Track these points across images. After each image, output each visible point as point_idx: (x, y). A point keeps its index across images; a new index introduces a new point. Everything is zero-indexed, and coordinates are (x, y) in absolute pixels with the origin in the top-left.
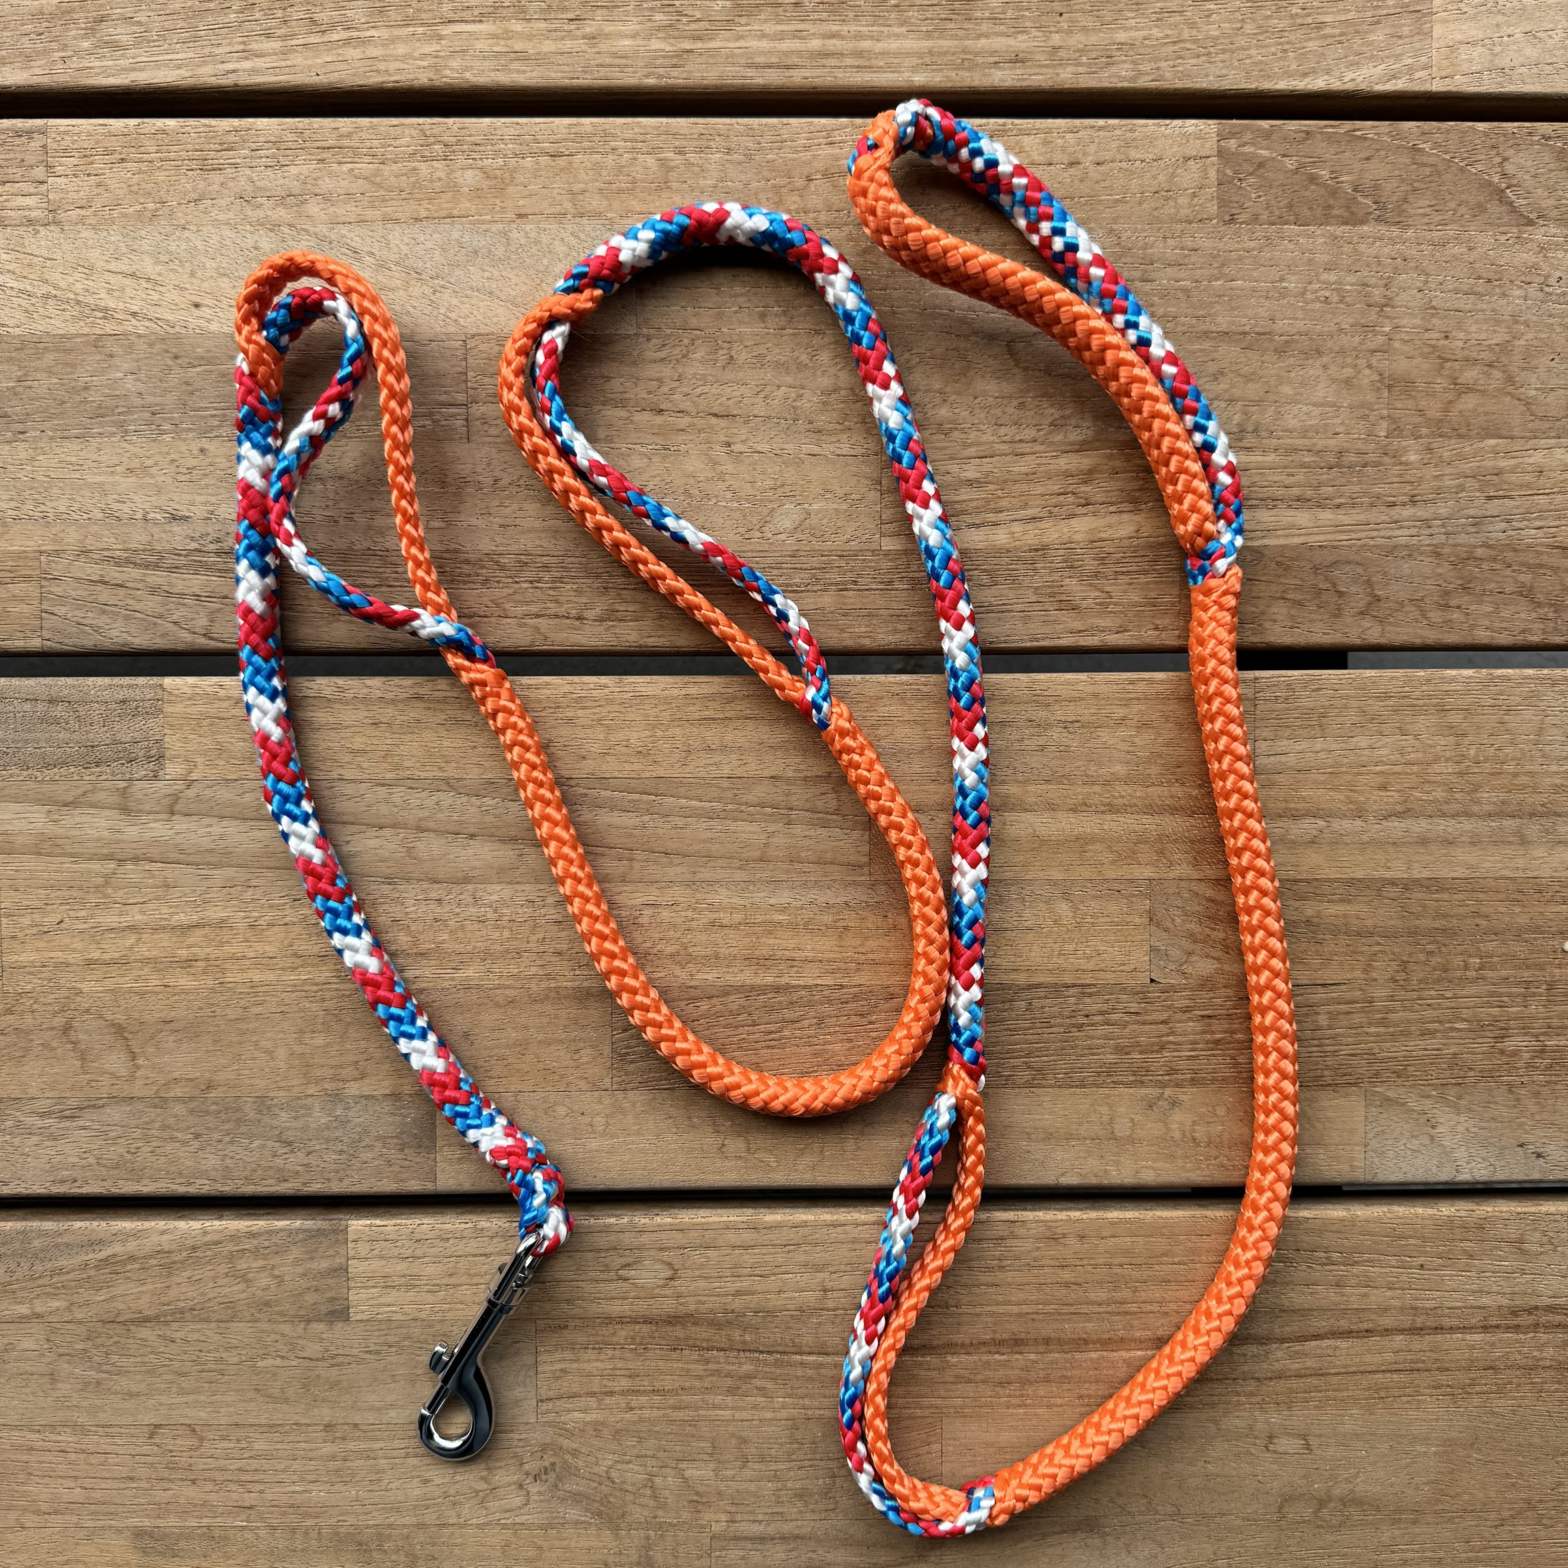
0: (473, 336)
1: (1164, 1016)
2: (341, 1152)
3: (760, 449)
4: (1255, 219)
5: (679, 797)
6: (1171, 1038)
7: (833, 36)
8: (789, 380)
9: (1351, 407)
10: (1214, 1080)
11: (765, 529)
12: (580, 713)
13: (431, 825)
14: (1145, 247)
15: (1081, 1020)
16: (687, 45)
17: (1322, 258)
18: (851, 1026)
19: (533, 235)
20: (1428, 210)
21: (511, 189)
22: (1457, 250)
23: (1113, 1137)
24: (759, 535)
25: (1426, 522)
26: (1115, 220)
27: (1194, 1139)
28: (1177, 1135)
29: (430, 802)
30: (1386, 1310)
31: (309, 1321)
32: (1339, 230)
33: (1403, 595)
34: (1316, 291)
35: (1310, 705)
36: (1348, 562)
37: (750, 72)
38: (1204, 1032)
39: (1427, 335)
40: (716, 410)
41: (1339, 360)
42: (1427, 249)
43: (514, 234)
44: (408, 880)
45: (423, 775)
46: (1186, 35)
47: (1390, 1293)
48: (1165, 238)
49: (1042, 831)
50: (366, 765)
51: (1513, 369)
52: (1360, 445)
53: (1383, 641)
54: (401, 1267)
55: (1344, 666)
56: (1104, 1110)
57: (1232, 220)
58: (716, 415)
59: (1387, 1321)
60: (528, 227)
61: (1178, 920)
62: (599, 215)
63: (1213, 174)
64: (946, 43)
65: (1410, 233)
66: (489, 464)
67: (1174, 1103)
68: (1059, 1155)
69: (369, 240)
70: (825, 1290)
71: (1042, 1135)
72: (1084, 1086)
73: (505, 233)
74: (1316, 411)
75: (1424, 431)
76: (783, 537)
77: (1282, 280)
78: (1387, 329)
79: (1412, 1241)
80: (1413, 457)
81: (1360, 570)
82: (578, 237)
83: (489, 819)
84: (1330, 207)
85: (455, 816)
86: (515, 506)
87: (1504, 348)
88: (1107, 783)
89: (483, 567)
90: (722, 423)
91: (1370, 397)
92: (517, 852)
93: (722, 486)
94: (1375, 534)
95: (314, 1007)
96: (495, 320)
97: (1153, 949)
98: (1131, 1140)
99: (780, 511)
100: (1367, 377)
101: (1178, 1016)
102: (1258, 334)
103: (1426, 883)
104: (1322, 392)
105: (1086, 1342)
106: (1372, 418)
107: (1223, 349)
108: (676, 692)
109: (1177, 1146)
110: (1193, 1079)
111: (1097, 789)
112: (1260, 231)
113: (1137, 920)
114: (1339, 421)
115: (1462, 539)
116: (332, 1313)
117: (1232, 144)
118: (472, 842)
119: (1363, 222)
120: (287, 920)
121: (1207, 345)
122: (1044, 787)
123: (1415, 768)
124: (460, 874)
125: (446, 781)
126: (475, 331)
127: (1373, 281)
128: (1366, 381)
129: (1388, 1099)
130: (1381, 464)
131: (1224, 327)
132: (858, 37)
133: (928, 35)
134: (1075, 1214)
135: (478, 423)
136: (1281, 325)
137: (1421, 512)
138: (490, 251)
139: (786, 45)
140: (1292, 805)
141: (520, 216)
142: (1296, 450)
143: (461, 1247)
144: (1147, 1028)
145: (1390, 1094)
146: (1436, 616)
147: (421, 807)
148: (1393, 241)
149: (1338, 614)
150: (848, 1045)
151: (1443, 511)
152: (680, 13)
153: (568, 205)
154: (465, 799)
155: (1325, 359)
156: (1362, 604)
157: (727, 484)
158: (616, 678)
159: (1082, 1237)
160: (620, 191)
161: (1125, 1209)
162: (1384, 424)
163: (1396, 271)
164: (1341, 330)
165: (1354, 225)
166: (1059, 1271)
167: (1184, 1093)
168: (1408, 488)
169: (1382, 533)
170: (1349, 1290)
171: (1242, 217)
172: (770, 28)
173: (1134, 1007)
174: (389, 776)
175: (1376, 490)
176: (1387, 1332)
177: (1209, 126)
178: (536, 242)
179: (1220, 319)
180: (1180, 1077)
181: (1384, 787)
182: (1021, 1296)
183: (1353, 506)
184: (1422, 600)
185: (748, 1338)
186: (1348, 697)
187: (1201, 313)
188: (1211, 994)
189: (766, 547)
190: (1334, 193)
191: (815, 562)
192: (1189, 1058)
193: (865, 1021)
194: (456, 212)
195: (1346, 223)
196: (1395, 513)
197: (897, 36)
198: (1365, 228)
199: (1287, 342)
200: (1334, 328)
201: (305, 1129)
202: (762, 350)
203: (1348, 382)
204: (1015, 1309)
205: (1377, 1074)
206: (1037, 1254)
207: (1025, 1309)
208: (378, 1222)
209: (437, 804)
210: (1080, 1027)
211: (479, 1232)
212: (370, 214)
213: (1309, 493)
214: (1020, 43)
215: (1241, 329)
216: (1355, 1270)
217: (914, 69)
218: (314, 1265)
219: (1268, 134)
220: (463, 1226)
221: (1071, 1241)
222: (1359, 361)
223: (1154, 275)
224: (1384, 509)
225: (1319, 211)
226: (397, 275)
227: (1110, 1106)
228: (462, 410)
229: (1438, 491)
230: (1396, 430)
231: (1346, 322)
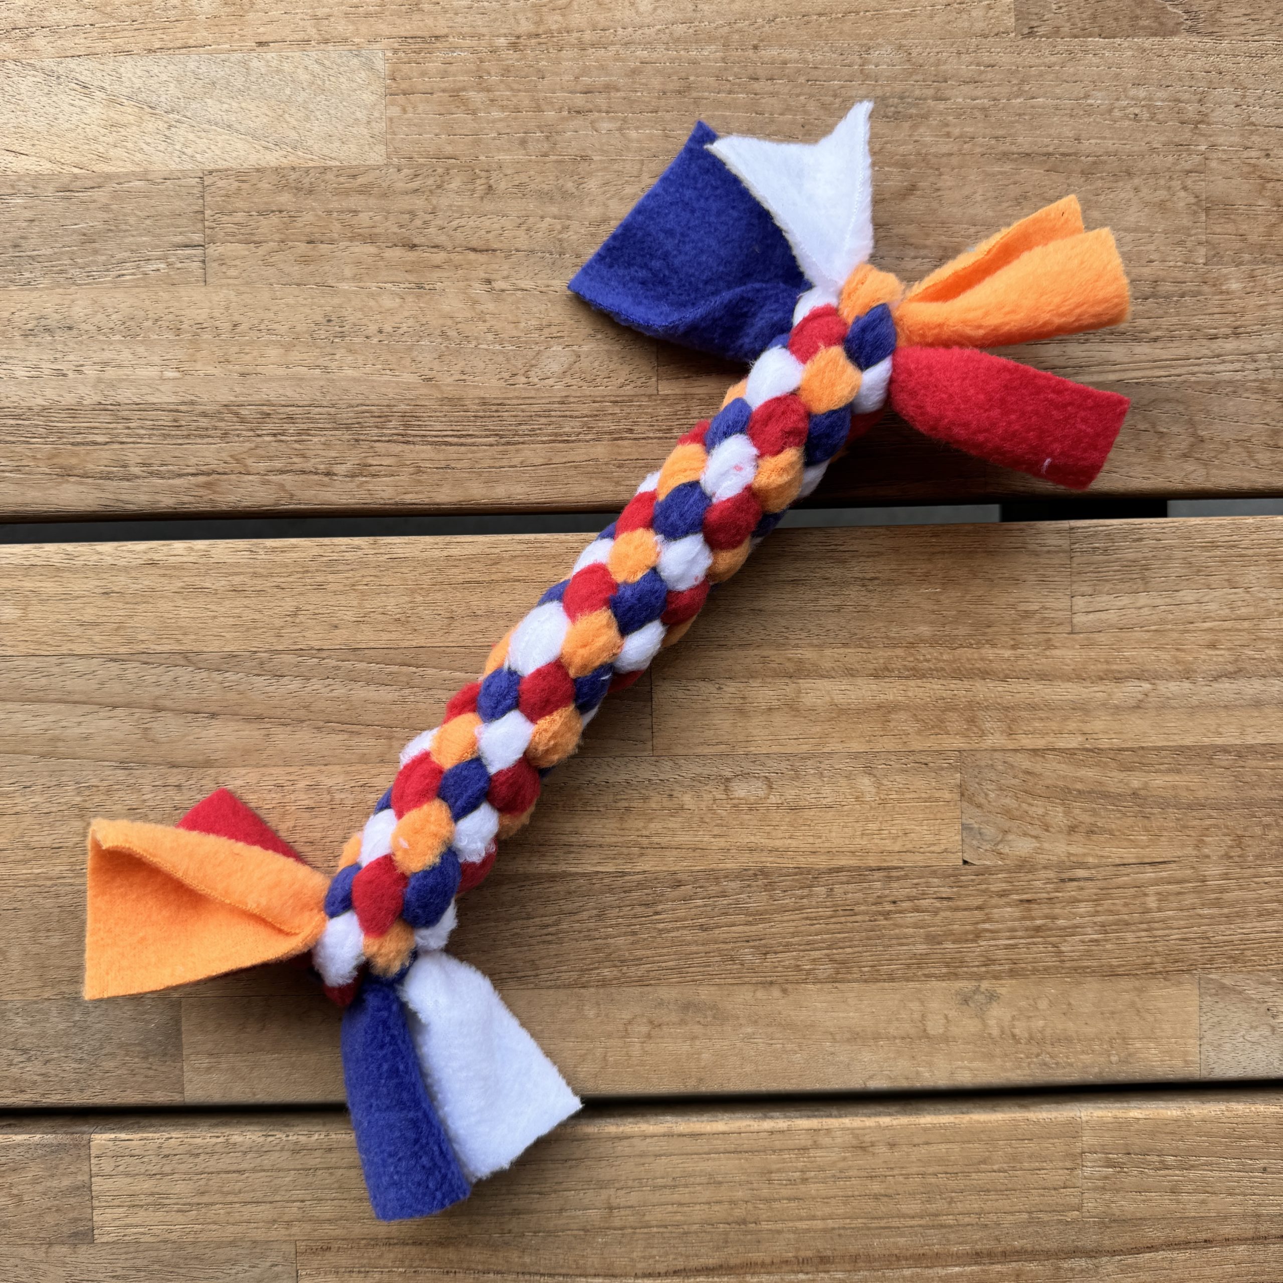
0: (211, 172)
1: (979, 901)
2: (81, 1060)
3: (524, 287)
4: (1057, 31)
5: (443, 669)
6: (987, 926)
8: (554, 210)
9: (1165, 232)
10: (1035, 971)
11: (532, 374)
12: (331, 578)
13: (167, 703)
14: (938, 63)
15: (889, 907)
17: (1130, 72)
18: (635, 916)
19: (274, 63)
20: (1243, 20)
21: (251, 16)
23: (925, 1035)
24: (524, 380)
25: (1251, 356)
26: (904, 35)
27: (1014, 1036)
28: (995, 1032)
29: (166, 679)
30: (1225, 1218)
31: (50, 1244)
32: (1148, 42)
33: (1228, 436)
34: (1125, 108)
35: (1131, 556)
36: (1168, 400)
38: (1024, 918)
39: (1246, 154)
40: (474, 243)
41: (1151, 181)
42: (1244, 62)
43: (255, 63)
44: (144, 764)
45: (159, 648)
47: (1230, 1199)
48: (959, 53)
49: (839, 699)
50: (97, 639)
52: (1177, 274)
53: (1209, 485)
54: (148, 1185)
55: (1164, 514)
56: (915, 1006)
57: (1031, 33)
58: (474, 250)
59: (1227, 1230)
60: (269, 56)
61: (992, 795)
62: (346, 40)
65: (1225, 44)
66: (227, 308)
67: (992, 997)
68: (866, 1056)
69: (99, 74)
70: (611, 1208)
71: (847, 1035)
72: (892, 980)
73: (245, 64)
75: (1247, 257)
76: (550, 382)
77: (1087, 96)
78: (1203, 148)
79: (1253, 1142)
80: (1234, 286)
81: (1181, 408)
82: (323, 65)
83: (232, 696)
84: (1137, 17)
85: (194, 694)
86: (255, 353)
88: (912, 645)
89: (223, 420)
90: (482, 258)
91: (1186, 222)
92: (264, 732)
93: (483, 327)
94: (1196, 369)
95: (49, 903)
96: (234, 154)
97: (966, 828)
98: (946, 1039)
99: (547, 354)
100: (1183, 199)
101: (995, 901)
102: (1063, 154)
103: (1262, 749)
104: (1133, 216)
105: (898, 1258)
106: (1189, 244)
107: (1026, 171)
108: (437, 553)
109: (995, 1043)
110: (1011, 970)
111: (900, 652)
112: (1062, 44)
113: (947, 796)
114: (1152, 247)
116: (75, 1234)
118: (214, 722)
119: (1173, 33)
120: (17, 809)
121: (1008, 167)
122: (842, 651)
123: (1246, 624)
124: (200, 758)
125: (184, 655)
126: (212, 167)
127: (1186, 96)
128: (1182, 204)
129: (1223, 987)
130: (1199, 293)
131: (1026, 148)
134: (885, 1121)
135: (215, 264)
136: (1087, 145)
137: (1245, 345)
138: (228, 82)
140: (1115, 667)
141: (260, 44)
143: (213, 1164)
144: (960, 914)
145: (1227, 981)
146: (1264, 457)
147: (157, 684)
148: (1206, 53)
149: (1158, 456)
150: (631, 938)
151: (1270, 344)
153: (312, 32)
154: (205, 674)
155: (1136, 181)
156: (1184, 446)
157: (488, 325)
158: (371, 539)
159: (892, 1145)
160: (368, 15)
161: (938, 1112)
162: (1202, 251)
163: (1212, 86)
164: (1153, 150)
165: (1164, 36)
166: (868, 1182)
167: (1003, 986)
168: (1230, 319)
169: (1203, 369)
170: (1185, 1197)
171: (1042, 30)
173: (946, 891)
174: (122, 650)
175: (1196, 321)
176: (1228, 1241)
178: (278, 71)
179: (1020, 139)
180: (998, 968)
181: (1213, 646)
182: (827, 1210)
183: (1172, 339)
184: (1249, 440)
185: (527, 1260)
186: (1171, 547)
187: (1001, 132)
188: (1030, 876)
189: (532, 394)
191: (585, 409)
192: (1007, 947)
193: (650, 911)
194: (191, 42)
195: (1155, 35)
196: (1216, 345)
198: (1176, 39)
199: (1095, 163)
200: (1145, 147)
201: (42, 1036)
202: (523, 178)
203: (1161, 206)
204: (819, 1224)
205: (1211, 961)
206: (841, 1165)
207: (830, 1223)
208: (123, 1136)
209: (175, 679)
210: (887, 915)
211: (230, 1147)
212: (100, 46)
215: (1045, 150)
216: (1192, 1174)
218: (55, 1183)
220: (214, 1140)
221: (882, 1149)
222: (1173, 183)
223: (948, 93)
224: (1204, 342)
225: (1125, 23)
226: (129, 110)
227: (922, 1002)
228: (199, 251)
229: (1263, 322)
230: (1215, 257)
231: (1158, 141)
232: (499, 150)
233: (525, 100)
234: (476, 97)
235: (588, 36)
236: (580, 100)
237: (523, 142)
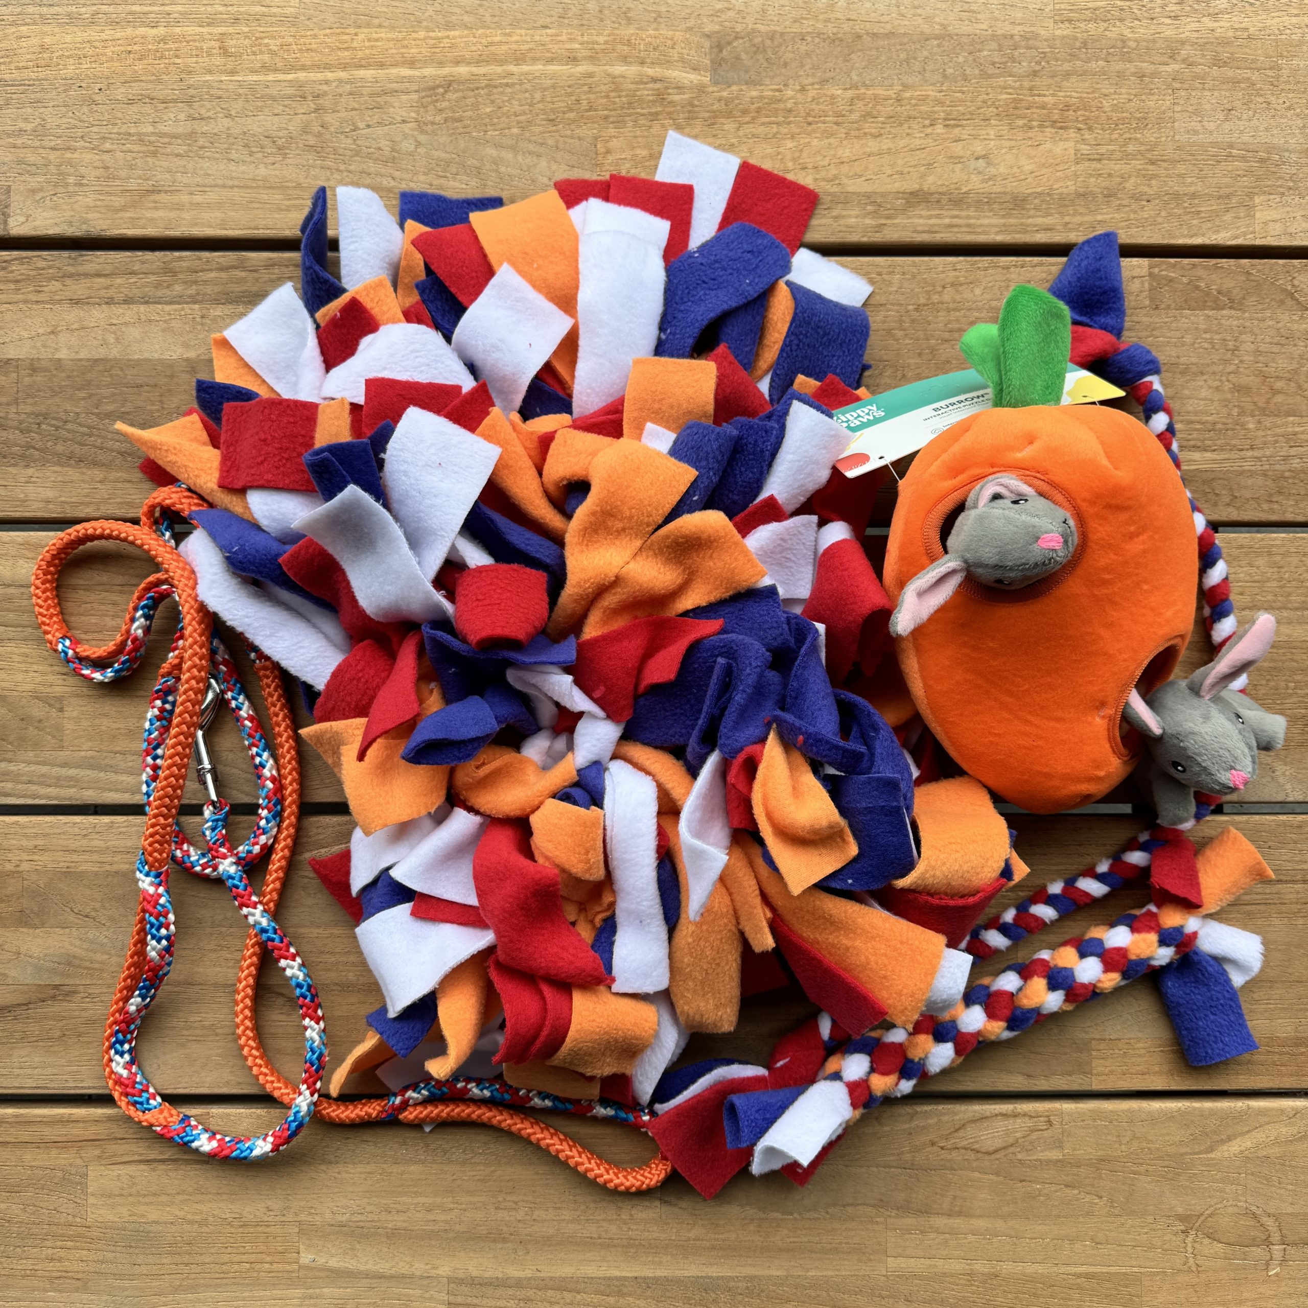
4: (1169, 307)
7: (956, 217)
9: (1219, 401)
16: (883, 221)
17: (1202, 327)
20: (1255, 303)
22: (1271, 323)
25: (1259, 459)
32: (1211, 313)
33: (1248, 496)
34: (1200, 343)
36: (1220, 479)
37: (915, 235)
39: (1256, 365)
41: (1213, 377)
42: (1256, 323)
46: (1132, 216)
51: (1301, 381)
52: (1224, 420)
53: (1239, 519)
57: (1157, 308)
63: (1147, 285)
64: (1012, 221)
65: (1247, 315)
74: (1202, 403)
75: (1257, 413)
77: (1183, 337)
78: (1236, 362)
79: (1263, 833)
80: (1251, 426)
81: (1226, 483)
84: (1206, 301)
87: (1296, 371)
91: (1229, 396)
94: (1233, 464)
100: (1227, 386)
104: (1204, 393)
106: (1230, 407)
112: (1171, 313)
114: (1213, 408)
115: (1277, 467)
117: (1156, 270)
119: (1222, 309)
123: (1257, 584)
127: (1229, 338)
128: (1225, 388)
130: (1235, 429)
132: (968, 217)
133: (1003, 216)
136: (1183, 360)
137: (1256, 453)
139: (933, 221)
142: (1192, 422)
146: (1265, 507)
148: (1238, 318)
149: (1215, 505)
151: (1268, 453)
152: (880, 206)
155: (1205, 377)
156: (1228, 500)
162: (1236, 410)
163: (1241, 334)
164: (1213, 362)
165: (1218, 310)
168: (1249, 441)
169: (1236, 464)
171: (1162, 306)
172: (924, 213)
175: (1233, 442)
177: (1144, 262)
181: (1242, 594)
183: (1221, 450)
184: (1258, 498)
190: (1208, 294)
195: (1214, 309)
196: (1241, 453)
197: (988, 217)
198: (1224, 312)
200: (1210, 361)
202: (919, 371)
203: (1217, 389)
213: (1199, 444)
214: (1049, 221)
217: (997, 233)
219: (1174, 266)
222: (1223, 378)
224: (1237, 452)
225: (1200, 304)
229: (1265, 443)
230: (1242, 412)
231: (1215, 358)
232: (909, 358)
233: (921, 334)
234: (899, 334)
235: (951, 306)
236: (947, 335)
237: (920, 355)
